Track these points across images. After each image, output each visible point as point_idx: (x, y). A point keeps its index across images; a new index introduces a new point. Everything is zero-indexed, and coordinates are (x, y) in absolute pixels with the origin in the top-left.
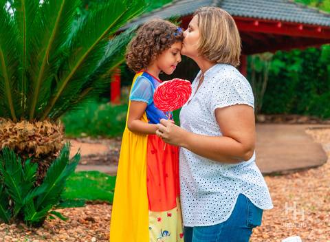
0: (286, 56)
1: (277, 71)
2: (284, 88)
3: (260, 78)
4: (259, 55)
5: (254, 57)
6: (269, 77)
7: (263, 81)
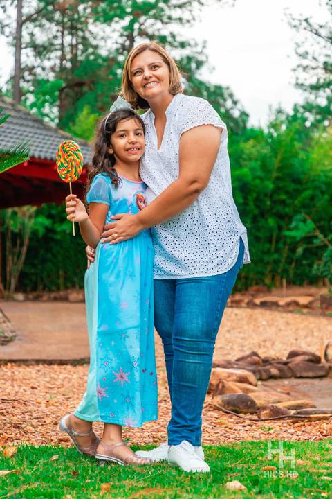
0: (54, 212)
1: (41, 231)
2: (49, 256)
3: (18, 242)
4: (16, 209)
5: (10, 211)
6: (30, 239)
7: (22, 245)
